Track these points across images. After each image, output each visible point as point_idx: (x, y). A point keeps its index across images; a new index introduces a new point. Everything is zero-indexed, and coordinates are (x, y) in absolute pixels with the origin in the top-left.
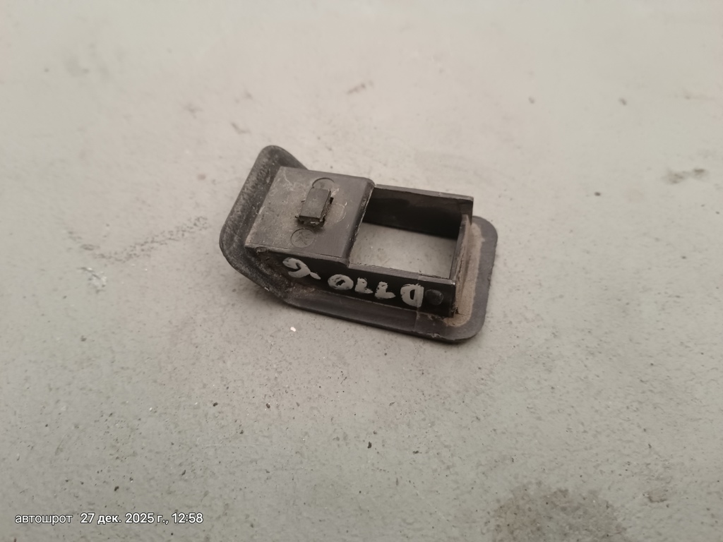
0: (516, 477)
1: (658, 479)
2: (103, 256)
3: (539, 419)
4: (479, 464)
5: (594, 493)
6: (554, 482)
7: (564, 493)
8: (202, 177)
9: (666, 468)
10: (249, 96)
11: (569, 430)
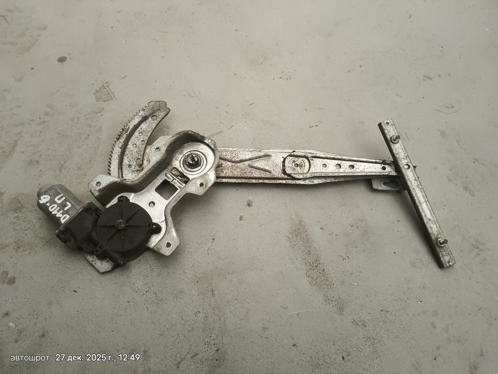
10: (229, 105)
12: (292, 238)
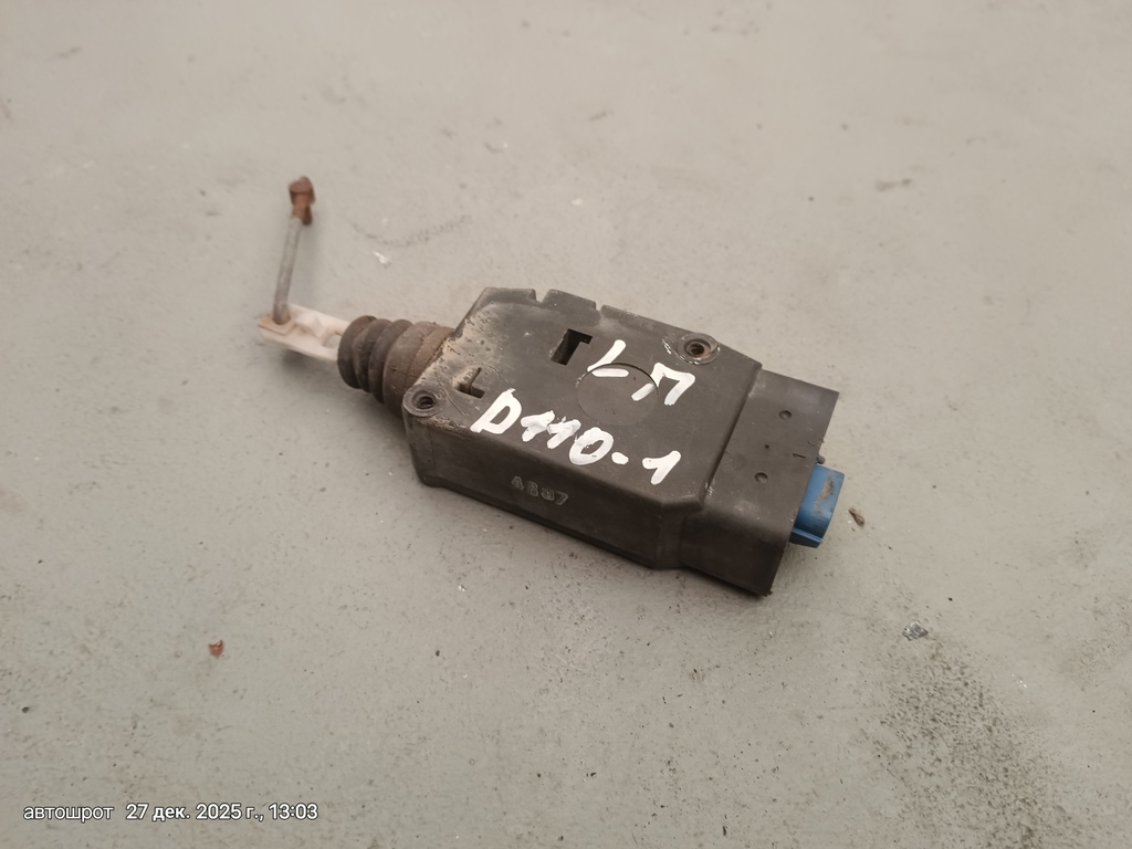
2: (386, 243)
8: (463, 186)
10: (499, 122)
12: (901, 748)
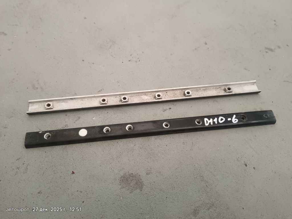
0: (124, 172)
1: (149, 171)
3: (130, 161)
4: (118, 170)
5: (137, 174)
6: (131, 172)
7: (132, 174)
9: (150, 169)
11: (135, 163)
